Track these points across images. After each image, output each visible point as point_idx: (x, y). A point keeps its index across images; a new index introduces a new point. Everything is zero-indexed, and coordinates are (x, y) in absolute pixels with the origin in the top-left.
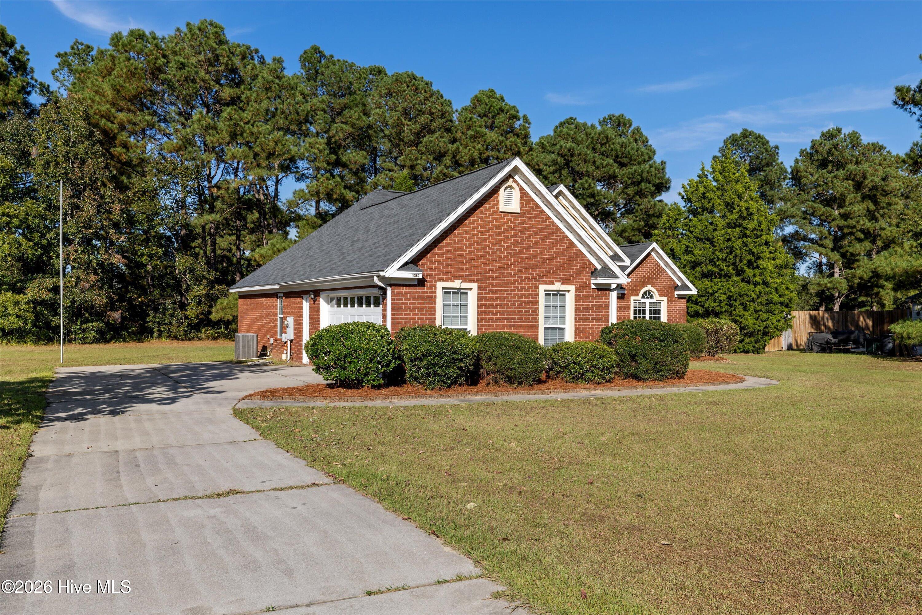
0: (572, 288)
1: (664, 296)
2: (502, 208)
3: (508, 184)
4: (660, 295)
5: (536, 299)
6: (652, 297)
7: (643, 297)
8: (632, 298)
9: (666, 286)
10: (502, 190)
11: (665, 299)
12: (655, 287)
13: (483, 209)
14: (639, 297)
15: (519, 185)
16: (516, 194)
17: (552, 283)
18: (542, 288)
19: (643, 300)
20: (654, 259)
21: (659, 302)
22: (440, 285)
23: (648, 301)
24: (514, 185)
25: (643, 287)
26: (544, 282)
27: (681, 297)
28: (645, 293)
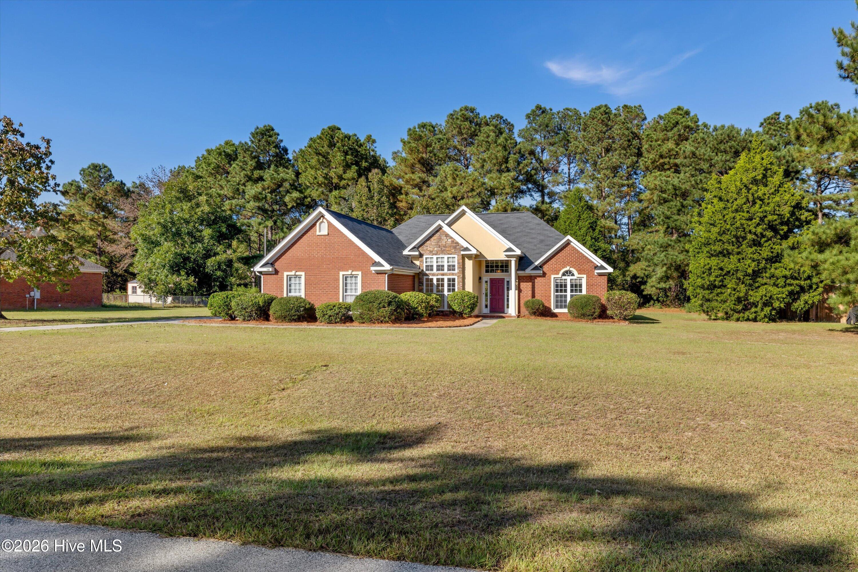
0: (360, 273)
1: (584, 274)
2: (318, 233)
3: (321, 220)
4: (579, 274)
5: (338, 280)
6: (573, 275)
7: (564, 275)
8: (553, 276)
9: (586, 266)
10: (318, 224)
11: (585, 276)
12: (575, 268)
13: (308, 235)
14: (560, 276)
15: (327, 220)
16: (325, 226)
17: (347, 271)
18: (341, 273)
19: (564, 278)
20: (573, 247)
21: (580, 279)
22: (286, 274)
23: (568, 278)
24: (324, 220)
25: (564, 268)
26: (342, 271)
27: (600, 275)
28: (566, 272)
